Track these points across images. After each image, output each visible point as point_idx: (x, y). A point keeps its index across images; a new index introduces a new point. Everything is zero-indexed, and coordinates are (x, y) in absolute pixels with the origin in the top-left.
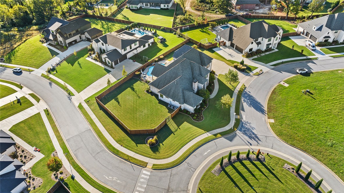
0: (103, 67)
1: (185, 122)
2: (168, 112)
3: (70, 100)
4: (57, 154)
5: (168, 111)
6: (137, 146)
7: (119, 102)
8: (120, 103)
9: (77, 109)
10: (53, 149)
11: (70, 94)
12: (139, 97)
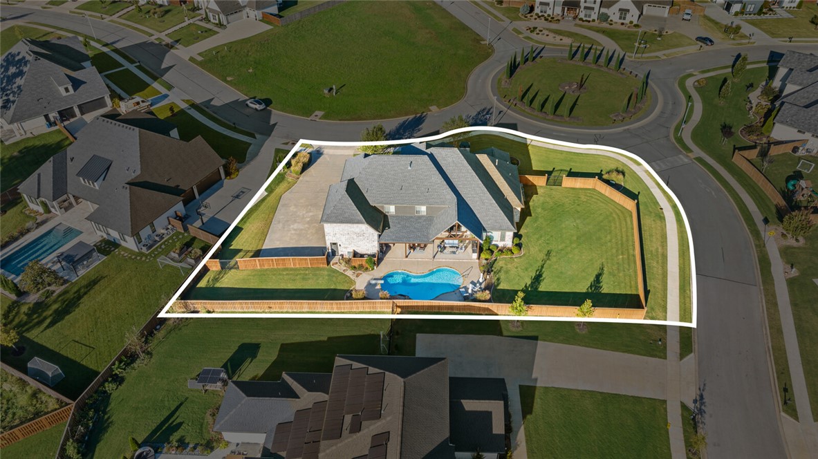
0: (523, 427)
1: (534, 169)
2: (537, 194)
3: (701, 397)
4: (785, 269)
5: (535, 196)
6: (639, 193)
7: (596, 276)
8: (596, 273)
9: (696, 347)
10: (791, 282)
11: (692, 420)
12: (549, 253)
